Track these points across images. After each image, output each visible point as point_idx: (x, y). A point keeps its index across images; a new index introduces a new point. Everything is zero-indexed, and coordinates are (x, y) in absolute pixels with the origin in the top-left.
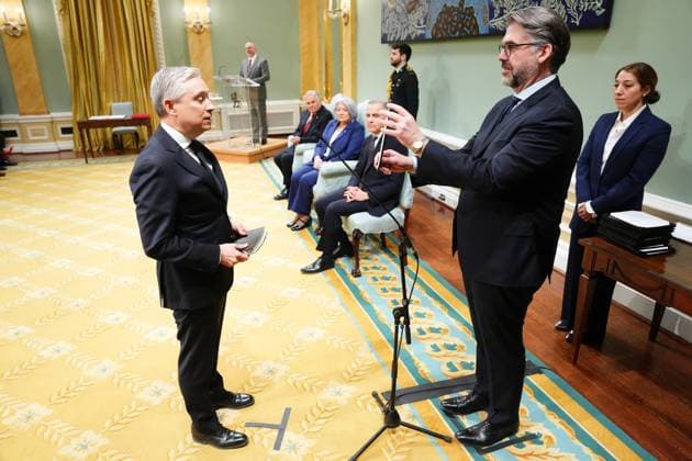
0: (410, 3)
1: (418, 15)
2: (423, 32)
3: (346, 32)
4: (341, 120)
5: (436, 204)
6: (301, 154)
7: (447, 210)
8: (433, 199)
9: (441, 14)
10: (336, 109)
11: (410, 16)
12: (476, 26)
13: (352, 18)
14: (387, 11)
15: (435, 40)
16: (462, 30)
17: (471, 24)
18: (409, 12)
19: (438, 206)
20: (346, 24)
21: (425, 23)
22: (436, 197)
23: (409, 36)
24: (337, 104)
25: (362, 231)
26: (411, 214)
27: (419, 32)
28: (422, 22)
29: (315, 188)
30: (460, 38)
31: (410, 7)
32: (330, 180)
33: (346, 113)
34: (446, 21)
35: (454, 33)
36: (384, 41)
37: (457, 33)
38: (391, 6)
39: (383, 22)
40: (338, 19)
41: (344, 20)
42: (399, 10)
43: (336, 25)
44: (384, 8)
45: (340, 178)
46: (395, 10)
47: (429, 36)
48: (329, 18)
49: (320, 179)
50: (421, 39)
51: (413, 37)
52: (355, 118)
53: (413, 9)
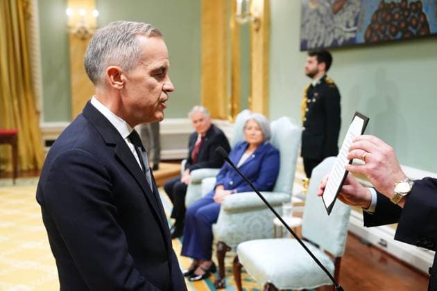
0: (336, 2)
1: (347, 15)
2: (353, 35)
3: (257, 40)
4: (252, 141)
5: (375, 252)
6: (198, 182)
7: (390, 261)
8: (370, 245)
9: (377, 13)
10: (245, 128)
11: (338, 18)
12: (426, 24)
13: (266, 23)
14: (307, 12)
15: (369, 44)
16: (405, 31)
17: (418, 22)
18: (336, 12)
19: (377, 255)
20: (257, 30)
21: (356, 25)
22: (375, 242)
23: (335, 41)
24: (247, 122)
25: (277, 285)
26: (342, 263)
27: (349, 36)
28: (352, 23)
29: (215, 227)
30: (403, 40)
31: (337, 7)
32: (235, 217)
33: (258, 133)
34: (383, 19)
35: (394, 34)
36: (303, 47)
37: (399, 35)
38: (312, 7)
39: (303, 26)
40: (247, 25)
41: (254, 26)
42: (322, 10)
43: (245, 31)
44: (304, 9)
45: (248, 214)
46: (317, 11)
47: (361, 39)
48: (237, 24)
49: (222, 216)
50: (351, 45)
51: (340, 42)
52: (269, 138)
53: (341, 8)
